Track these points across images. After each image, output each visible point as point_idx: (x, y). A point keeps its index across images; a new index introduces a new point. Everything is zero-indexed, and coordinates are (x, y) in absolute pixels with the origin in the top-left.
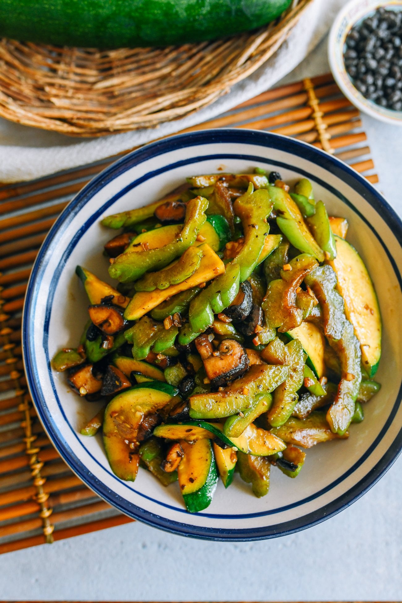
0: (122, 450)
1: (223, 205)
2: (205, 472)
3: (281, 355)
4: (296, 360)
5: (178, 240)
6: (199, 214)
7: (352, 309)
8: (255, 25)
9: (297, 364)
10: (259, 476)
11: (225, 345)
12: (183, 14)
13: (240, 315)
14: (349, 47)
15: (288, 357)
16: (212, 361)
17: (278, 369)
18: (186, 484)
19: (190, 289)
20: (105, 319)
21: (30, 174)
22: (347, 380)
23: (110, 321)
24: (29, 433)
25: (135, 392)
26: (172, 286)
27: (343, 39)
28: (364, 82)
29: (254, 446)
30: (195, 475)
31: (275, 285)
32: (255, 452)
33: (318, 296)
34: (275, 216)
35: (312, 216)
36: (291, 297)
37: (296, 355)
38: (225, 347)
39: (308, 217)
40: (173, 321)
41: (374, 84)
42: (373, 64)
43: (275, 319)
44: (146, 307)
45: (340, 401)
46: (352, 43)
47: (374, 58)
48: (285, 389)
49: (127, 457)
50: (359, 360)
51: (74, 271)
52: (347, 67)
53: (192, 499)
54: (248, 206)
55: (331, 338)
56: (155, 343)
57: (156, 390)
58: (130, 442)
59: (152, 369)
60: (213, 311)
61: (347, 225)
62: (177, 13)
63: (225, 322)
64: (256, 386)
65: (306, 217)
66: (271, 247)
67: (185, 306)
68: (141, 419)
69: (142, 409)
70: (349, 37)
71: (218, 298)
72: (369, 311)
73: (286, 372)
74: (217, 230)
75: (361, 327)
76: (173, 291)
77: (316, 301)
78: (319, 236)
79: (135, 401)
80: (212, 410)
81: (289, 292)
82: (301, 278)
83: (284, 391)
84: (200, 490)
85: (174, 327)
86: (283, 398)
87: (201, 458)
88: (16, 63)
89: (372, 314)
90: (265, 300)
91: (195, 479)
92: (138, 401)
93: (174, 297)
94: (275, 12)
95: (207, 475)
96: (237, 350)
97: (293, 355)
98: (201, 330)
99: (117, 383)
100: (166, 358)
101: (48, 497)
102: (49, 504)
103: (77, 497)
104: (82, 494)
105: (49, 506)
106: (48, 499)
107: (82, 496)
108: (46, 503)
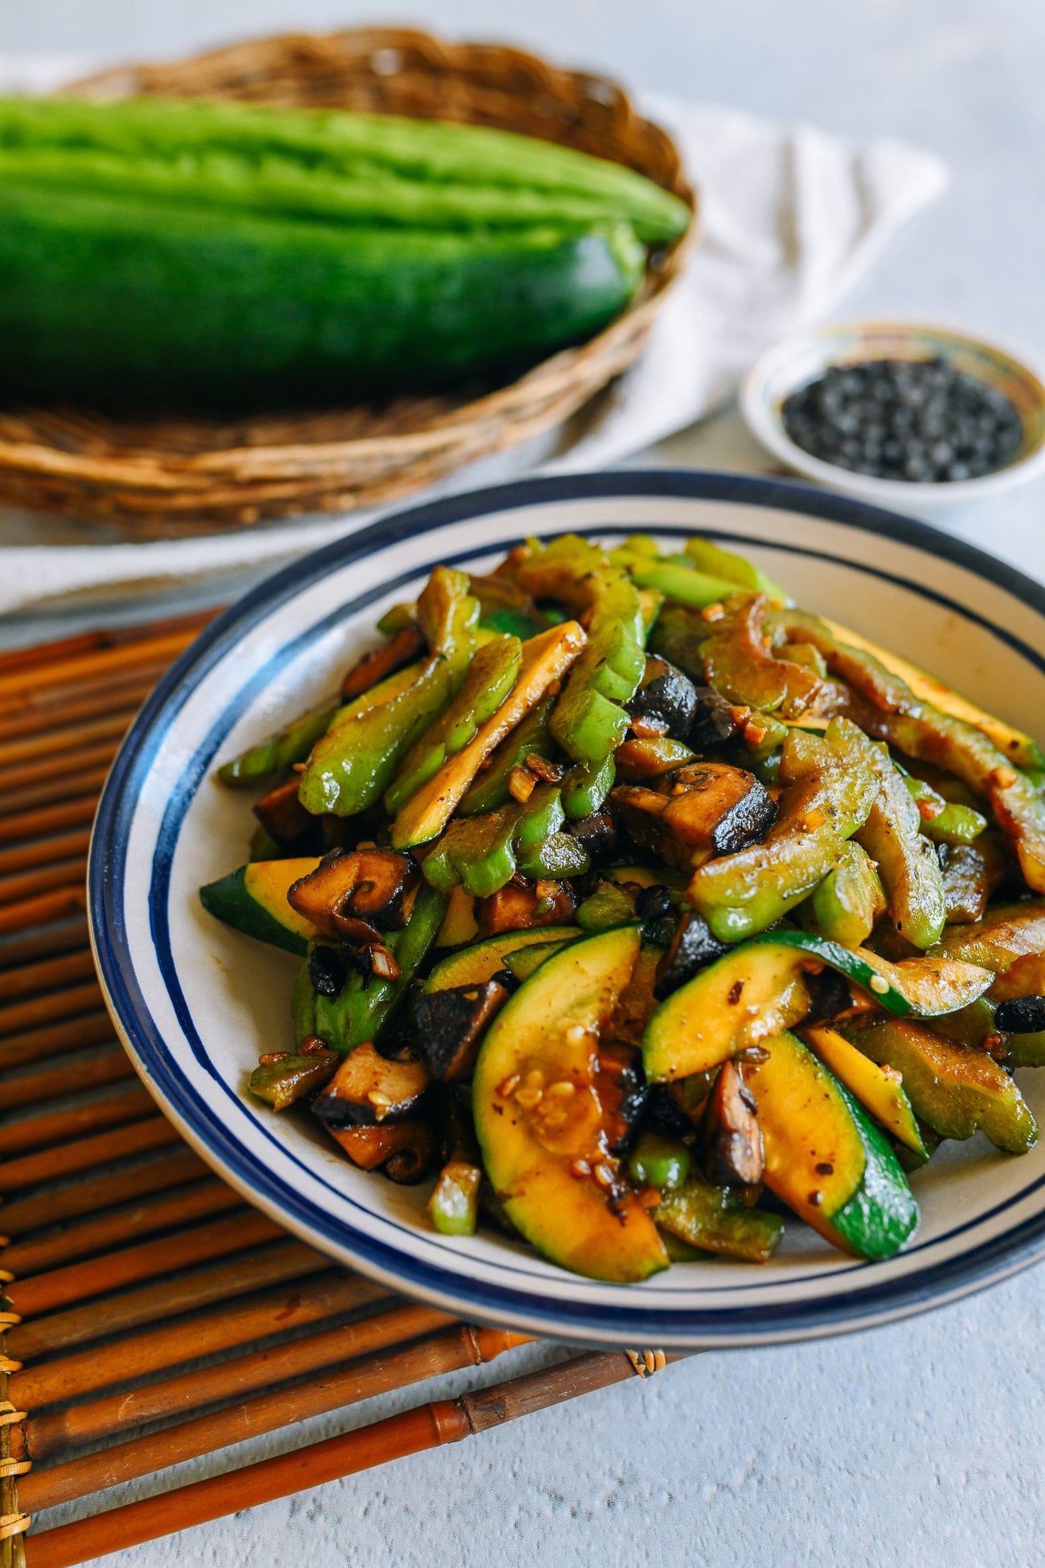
0: (581, 1206)
2: (845, 1127)
11: (690, 773)
16: (683, 804)
18: (817, 1187)
26: (482, 726)
30: (825, 1149)
38: (693, 774)
43: (762, 691)
49: (608, 1222)
56: (518, 829)
60: (617, 702)
67: (539, 737)
68: (589, 1052)
69: (576, 1023)
79: (543, 1010)
83: (891, 830)
85: (541, 783)
87: (809, 1101)
90: (712, 674)
92: (553, 1007)
93: (499, 751)
95: (855, 1133)
99: (471, 997)
101: (22, 1415)
102: (25, 1440)
103: (124, 1411)
104: (142, 1400)
105: (24, 1448)
106: (22, 1420)
107: (141, 1407)
108: (16, 1434)
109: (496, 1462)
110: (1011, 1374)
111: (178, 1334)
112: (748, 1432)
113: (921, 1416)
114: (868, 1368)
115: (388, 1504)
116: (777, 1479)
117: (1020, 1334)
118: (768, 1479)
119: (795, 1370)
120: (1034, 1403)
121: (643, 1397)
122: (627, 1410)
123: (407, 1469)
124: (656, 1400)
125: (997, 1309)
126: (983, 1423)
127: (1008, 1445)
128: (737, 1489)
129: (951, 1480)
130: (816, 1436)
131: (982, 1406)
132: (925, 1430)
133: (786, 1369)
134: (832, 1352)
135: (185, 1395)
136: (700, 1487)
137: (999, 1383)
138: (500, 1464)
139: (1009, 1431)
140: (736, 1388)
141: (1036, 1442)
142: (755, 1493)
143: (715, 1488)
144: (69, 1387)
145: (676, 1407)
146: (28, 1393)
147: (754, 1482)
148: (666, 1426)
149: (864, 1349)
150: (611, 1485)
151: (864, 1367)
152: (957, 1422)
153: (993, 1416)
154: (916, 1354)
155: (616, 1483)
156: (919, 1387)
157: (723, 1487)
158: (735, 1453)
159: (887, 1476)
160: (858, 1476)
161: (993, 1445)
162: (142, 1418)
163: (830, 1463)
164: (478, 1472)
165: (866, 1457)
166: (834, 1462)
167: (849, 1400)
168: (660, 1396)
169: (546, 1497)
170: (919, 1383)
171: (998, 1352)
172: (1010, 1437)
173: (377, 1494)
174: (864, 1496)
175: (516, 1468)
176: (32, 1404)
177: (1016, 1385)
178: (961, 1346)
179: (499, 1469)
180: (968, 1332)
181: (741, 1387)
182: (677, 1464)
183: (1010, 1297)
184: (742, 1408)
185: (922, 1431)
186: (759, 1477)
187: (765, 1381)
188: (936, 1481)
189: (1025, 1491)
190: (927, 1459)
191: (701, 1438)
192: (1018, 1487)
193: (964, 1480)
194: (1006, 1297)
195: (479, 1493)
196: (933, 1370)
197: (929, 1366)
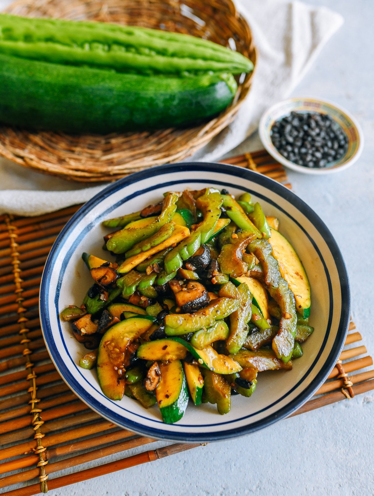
0: (112, 377)
1: (188, 202)
2: (178, 389)
3: (234, 293)
4: (245, 298)
5: (156, 221)
6: (172, 204)
7: (286, 272)
8: (209, 114)
9: (246, 300)
10: (221, 395)
11: (191, 285)
12: (161, 105)
13: (202, 264)
14: (274, 132)
15: (238, 295)
16: (182, 294)
17: (231, 301)
18: (163, 400)
19: (165, 249)
20: (103, 275)
21: (51, 207)
22: (286, 319)
23: (107, 276)
24: (34, 396)
25: (124, 323)
26: (152, 247)
27: (269, 128)
28: (286, 150)
29: (216, 365)
30: (170, 392)
31: (226, 248)
32: (217, 370)
33: (259, 257)
34: (226, 211)
35: (252, 212)
36: (239, 254)
37: (245, 294)
38: (191, 286)
39: (249, 213)
40: (153, 268)
41: (293, 152)
42: (291, 139)
43: (228, 267)
44: (133, 263)
45: (282, 333)
46: (276, 130)
47: (291, 135)
48: (238, 319)
49: (116, 381)
50: (294, 305)
51: (81, 256)
52: (274, 143)
53: (168, 411)
54: (206, 201)
55: (270, 286)
56: (139, 283)
57: (139, 318)
58: (119, 368)
59: (137, 309)
60: (182, 259)
61: (278, 221)
62: (157, 104)
63: (191, 270)
64: (215, 311)
65: (248, 214)
66: (223, 225)
67: (162, 259)
68: (127, 343)
69: (128, 336)
70: (274, 127)
71: (185, 249)
72: (299, 277)
73: (237, 303)
74: (184, 218)
75: (293, 284)
76: (153, 251)
77: (258, 261)
78: (257, 224)
79: (123, 330)
80: (182, 325)
81: (237, 251)
82: (245, 243)
83: (238, 320)
84: (173, 404)
85: (153, 272)
86: (237, 327)
87: (175, 378)
88: (47, 147)
89: (302, 279)
90: (220, 256)
91: (170, 395)
92: (125, 330)
93: (153, 256)
94: (221, 105)
95: (180, 391)
96: (200, 288)
97: (242, 294)
98: (173, 270)
99: (110, 318)
100: (147, 300)
101: (45, 449)
102: (46, 456)
103: (71, 449)
104: (75, 447)
105: (46, 458)
106: (45, 450)
107: (75, 448)
108: (44, 454)
109: (192, 483)
110: (328, 460)
111: (84, 430)
112: (257, 476)
113: (303, 472)
114: (290, 458)
115: (164, 494)
116: (264, 489)
117: (331, 449)
118: (262, 488)
119: (270, 458)
120: (333, 469)
121: (230, 465)
122: (226, 469)
123: (169, 484)
124: (234, 466)
125: (326, 442)
126: (319, 474)
127: (325, 480)
128: (254, 491)
129: (310, 490)
130: (275, 477)
131: (319, 469)
132: (304, 476)
133: (268, 458)
134: (281, 453)
135: (87, 445)
136: (244, 490)
137: (324, 463)
138: (193, 483)
139: (326, 476)
140: (255, 463)
141: (332, 480)
142: (258, 492)
143: (248, 491)
144: (57, 442)
145: (239, 468)
146: (46, 443)
147: (258, 489)
148: (236, 474)
149: (289, 452)
150: (221, 489)
151: (289, 458)
152: (312, 474)
153: (322, 472)
154: (303, 454)
155: (223, 489)
156: (303, 464)
157: (250, 490)
158: (254, 481)
159: (293, 488)
160: (285, 488)
161: (321, 480)
162: (75, 451)
163: (278, 484)
164: (187, 486)
165: (288, 483)
166: (279, 484)
167: (284, 467)
168: (235, 465)
169: (205, 492)
170: (303, 463)
171: (325, 454)
172: (326, 478)
173: (161, 491)
174: (287, 494)
175: (197, 485)
176: (47, 446)
177: (329, 463)
178: (315, 452)
179: (193, 485)
180: (317, 448)
181: (256, 463)
182: (239, 484)
183: (329, 438)
184: (256, 469)
185: (303, 476)
186: (260, 488)
187: (262, 461)
188: (305, 490)
189: (329, 493)
190: (304, 483)
191: (245, 477)
192: (327, 491)
193: (313, 489)
194: (328, 438)
195: (188, 491)
196: (307, 459)
197: (306, 458)
